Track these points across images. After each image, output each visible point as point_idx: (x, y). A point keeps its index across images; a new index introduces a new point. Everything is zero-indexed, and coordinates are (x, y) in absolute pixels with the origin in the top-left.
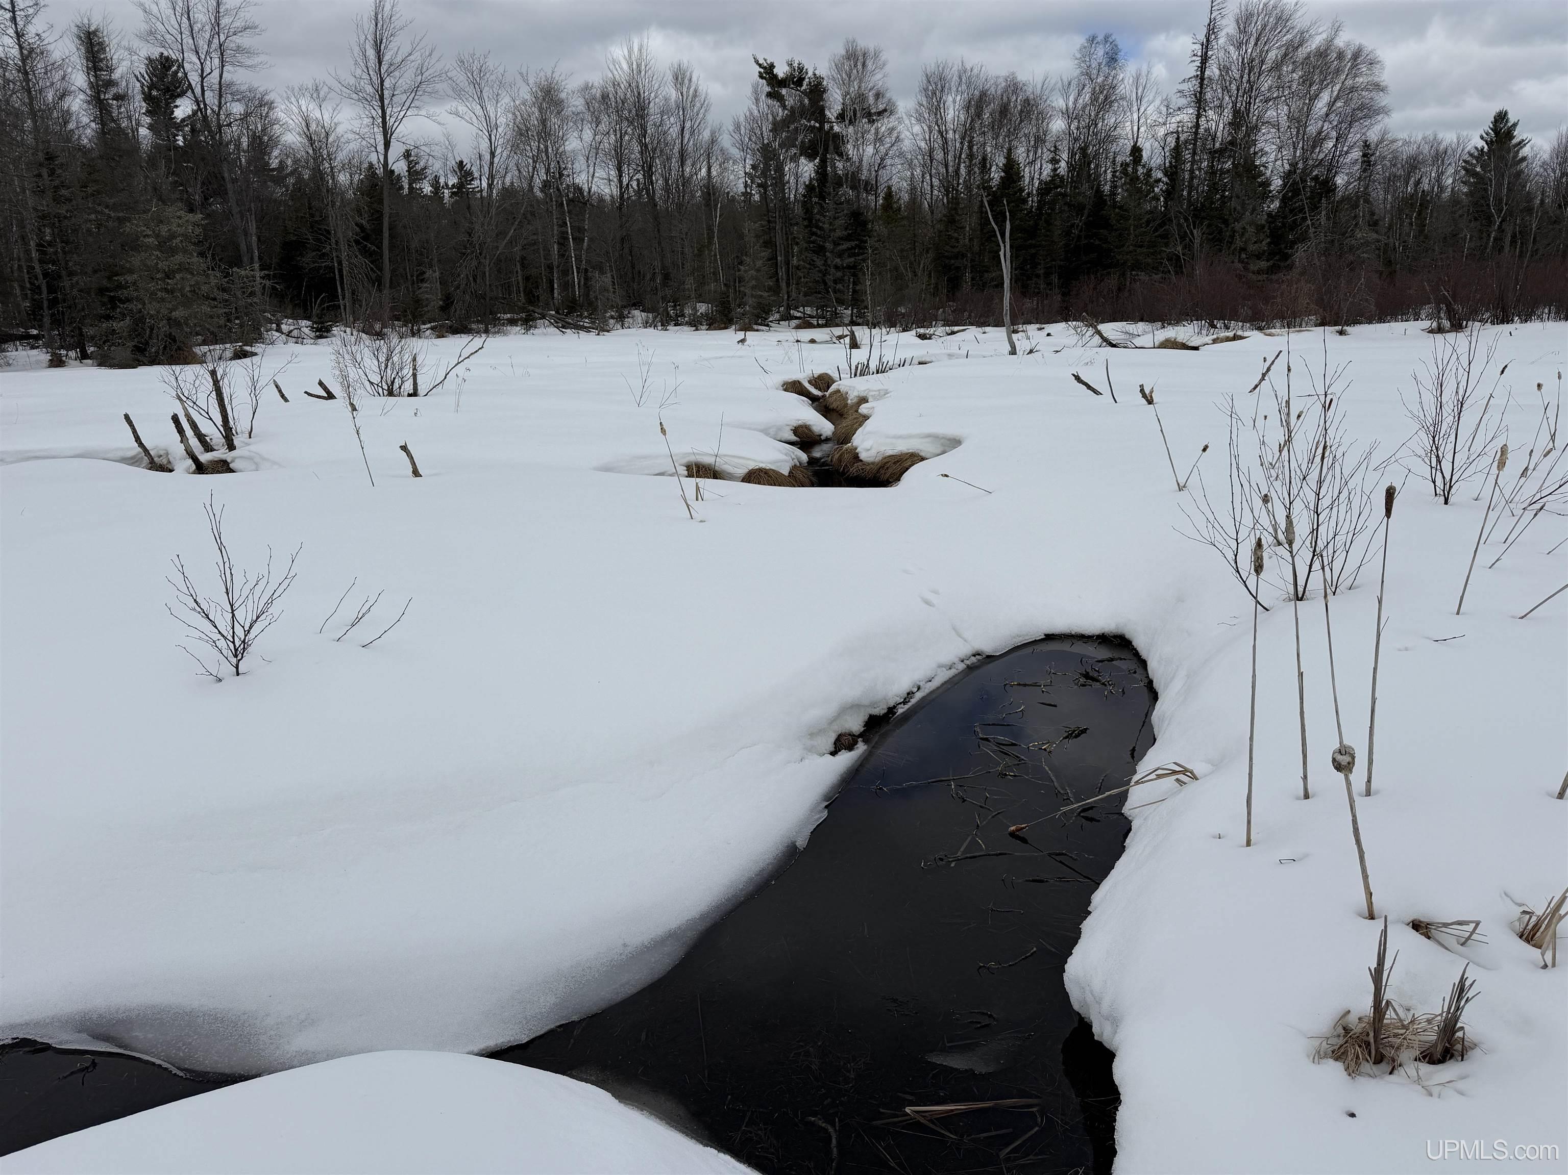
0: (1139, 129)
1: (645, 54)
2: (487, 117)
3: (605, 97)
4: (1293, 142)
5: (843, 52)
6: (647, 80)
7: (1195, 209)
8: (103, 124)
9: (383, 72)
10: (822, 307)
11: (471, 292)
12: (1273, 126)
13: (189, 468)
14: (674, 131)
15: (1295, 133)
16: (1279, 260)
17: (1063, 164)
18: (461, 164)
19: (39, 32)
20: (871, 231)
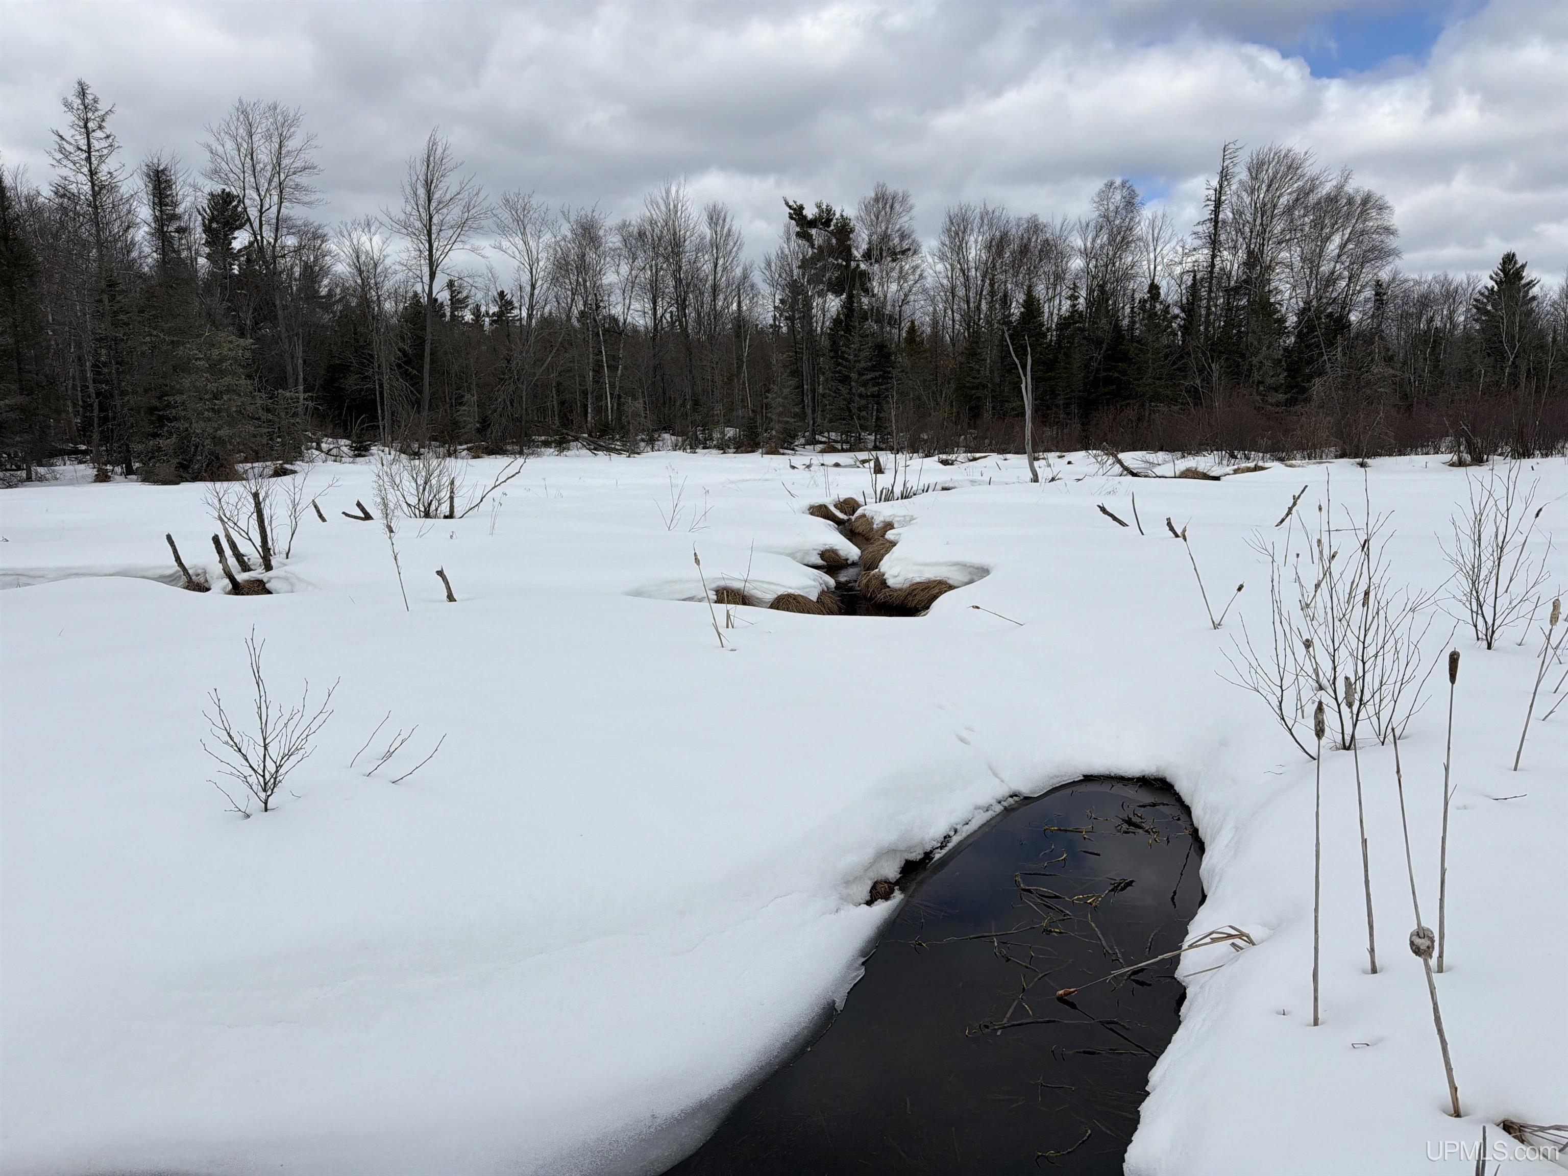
0: (1155, 268)
1: (682, 195)
2: (529, 251)
3: (641, 235)
4: (1307, 281)
5: (873, 195)
6: (683, 220)
7: (1212, 344)
8: (164, 253)
9: (432, 209)
10: (846, 433)
11: (508, 416)
12: (1287, 267)
13: (225, 588)
14: (707, 268)
15: (1308, 273)
16: (1297, 393)
17: (1081, 300)
18: (502, 294)
19: (112, 171)
20: (895, 362)
